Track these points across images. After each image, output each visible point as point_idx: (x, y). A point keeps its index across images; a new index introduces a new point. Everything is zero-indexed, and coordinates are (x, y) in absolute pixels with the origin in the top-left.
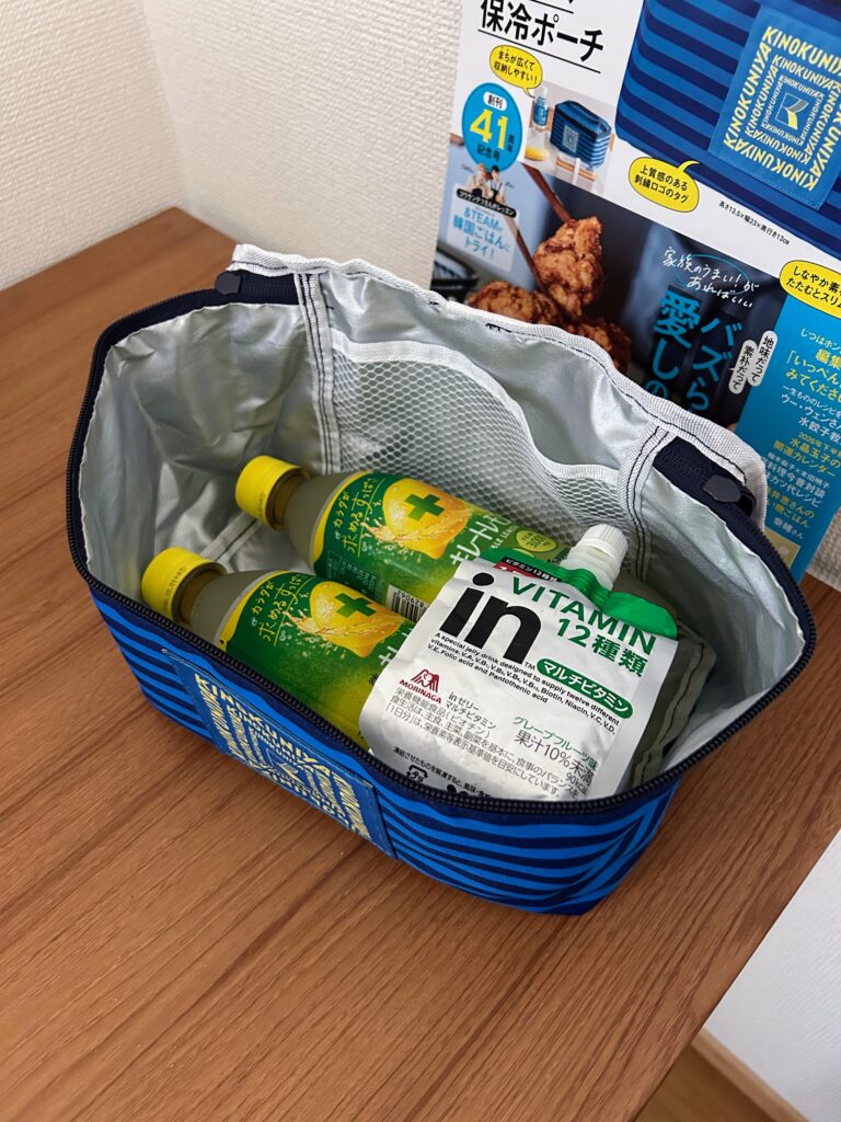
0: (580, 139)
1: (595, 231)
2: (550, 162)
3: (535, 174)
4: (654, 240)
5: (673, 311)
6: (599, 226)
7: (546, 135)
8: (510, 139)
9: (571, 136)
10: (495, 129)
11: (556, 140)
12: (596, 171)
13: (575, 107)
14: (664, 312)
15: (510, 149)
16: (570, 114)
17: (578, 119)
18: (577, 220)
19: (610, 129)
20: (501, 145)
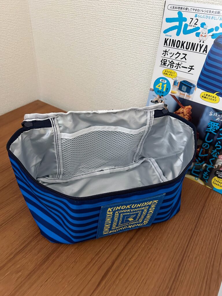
0: (187, 88)
1: (190, 109)
2: (178, 94)
3: (174, 97)
4: (207, 110)
5: (211, 126)
6: (191, 107)
7: (177, 88)
8: (167, 89)
9: (184, 88)
10: (163, 87)
11: (180, 89)
12: (191, 95)
13: (186, 82)
14: (209, 126)
15: (167, 91)
16: (184, 83)
17: (187, 84)
18: (185, 106)
19: (195, 86)
20: (164, 90)
